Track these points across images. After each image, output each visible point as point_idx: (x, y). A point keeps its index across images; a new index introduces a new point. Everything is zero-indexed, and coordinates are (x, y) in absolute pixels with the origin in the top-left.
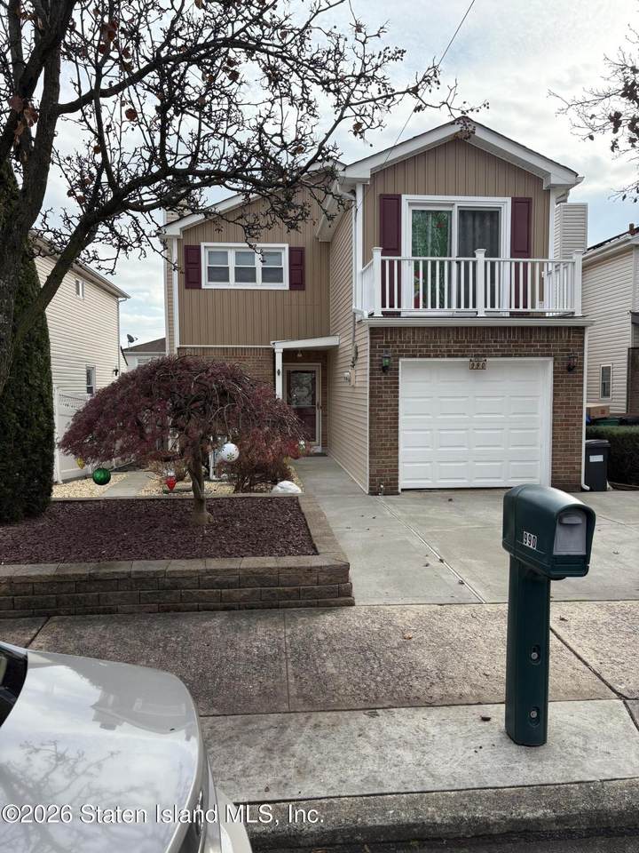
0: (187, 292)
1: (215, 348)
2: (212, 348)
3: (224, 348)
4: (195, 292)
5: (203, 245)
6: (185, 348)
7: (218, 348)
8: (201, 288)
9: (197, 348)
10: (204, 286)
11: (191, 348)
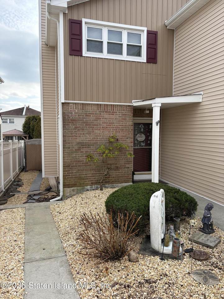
0: (71, 58)
1: (92, 104)
2: (89, 104)
3: (98, 104)
4: (77, 58)
5: (84, 20)
6: (69, 103)
7: (94, 104)
8: (81, 56)
9: (78, 104)
10: (84, 54)
11: (73, 103)
